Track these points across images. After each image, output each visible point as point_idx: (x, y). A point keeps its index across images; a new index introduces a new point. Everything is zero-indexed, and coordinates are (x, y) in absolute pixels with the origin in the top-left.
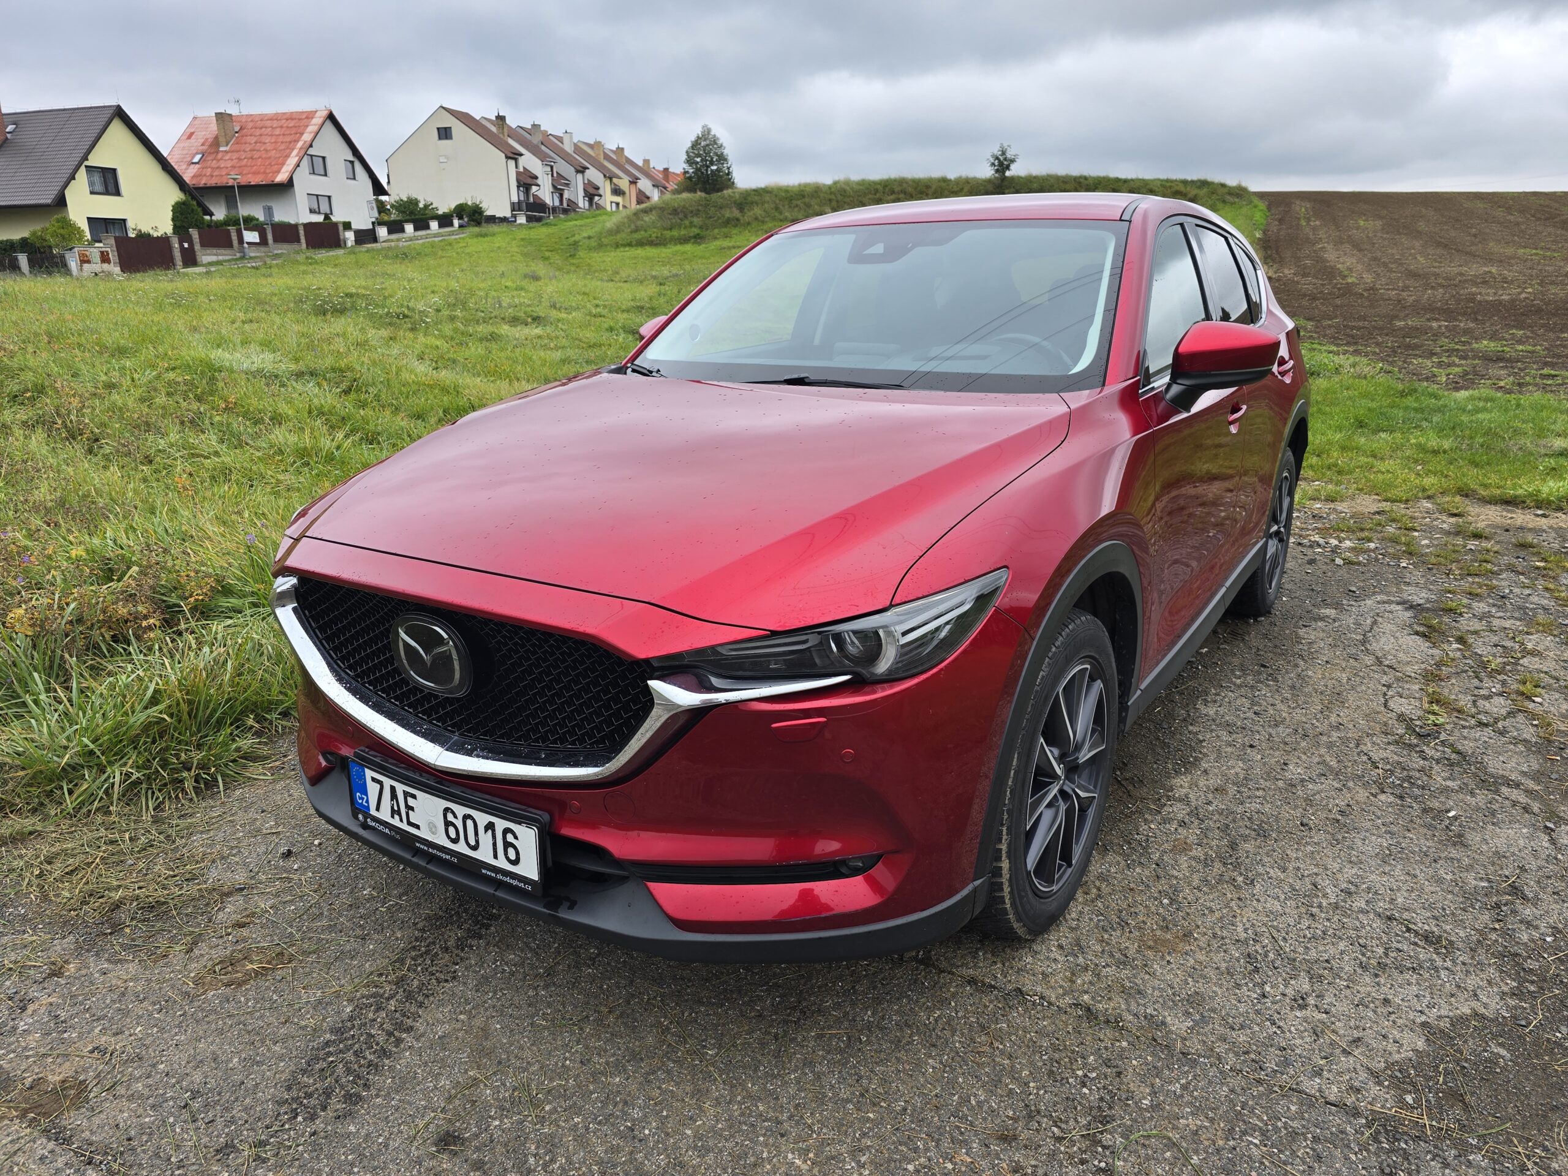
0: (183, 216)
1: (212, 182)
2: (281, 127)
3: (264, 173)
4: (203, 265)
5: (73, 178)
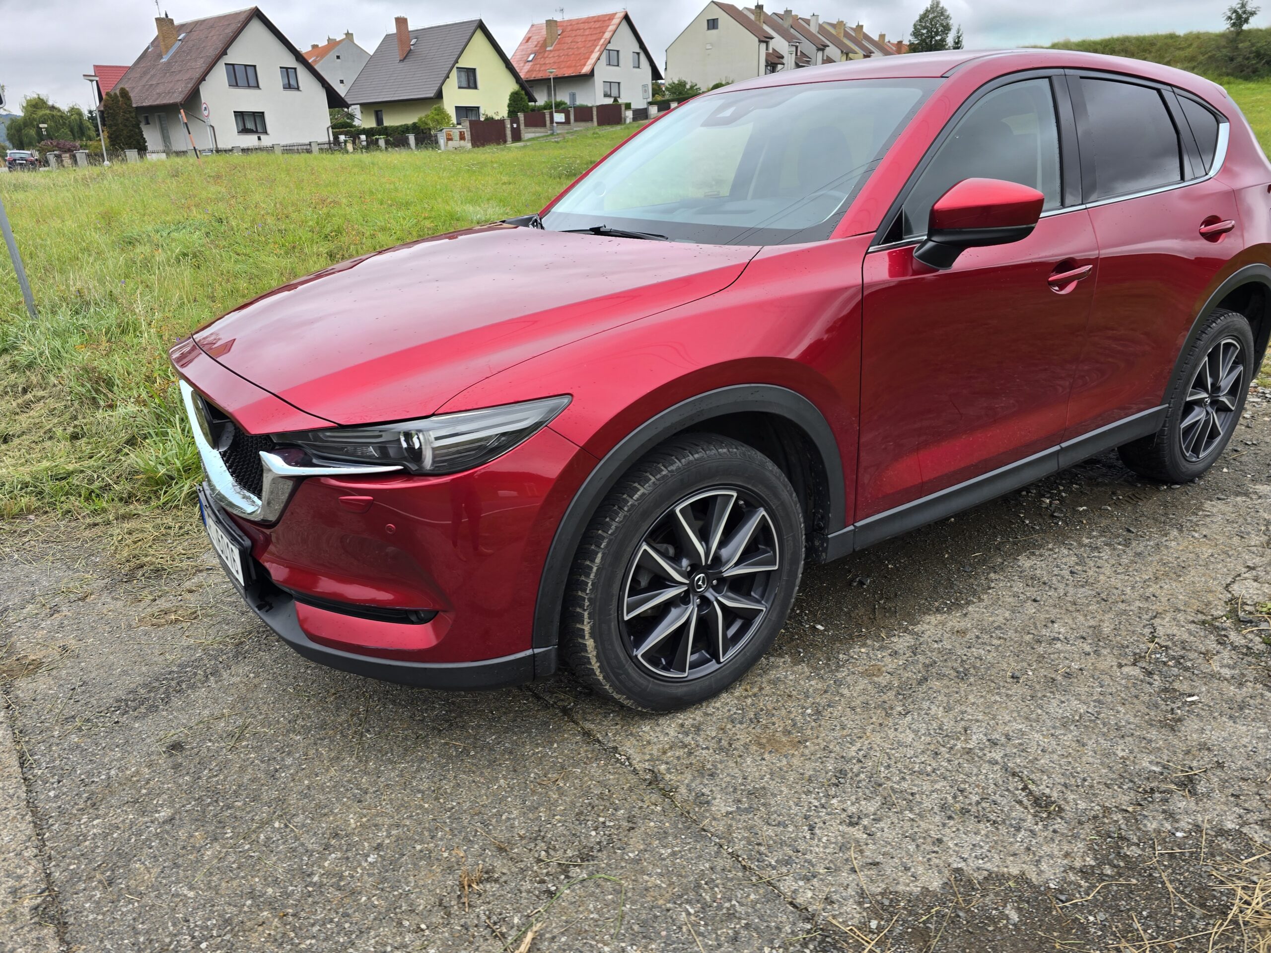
0: (517, 103)
1: (540, 76)
2: (590, 28)
3: (575, 66)
4: (525, 141)
5: (448, 77)
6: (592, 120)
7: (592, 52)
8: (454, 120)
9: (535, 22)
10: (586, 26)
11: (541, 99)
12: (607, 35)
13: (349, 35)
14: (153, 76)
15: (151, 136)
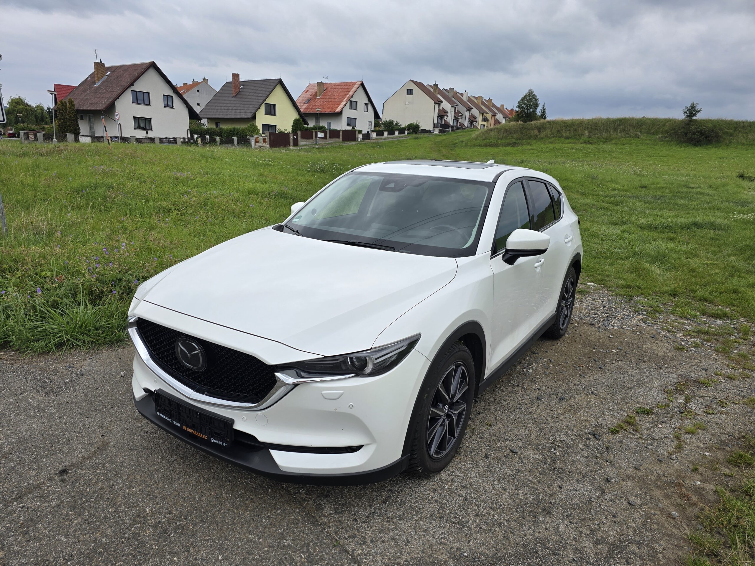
0: (296, 125)
1: (312, 111)
2: (342, 89)
3: (332, 108)
4: (300, 146)
5: (260, 108)
6: (339, 138)
7: (342, 101)
8: (261, 132)
9: (312, 83)
10: (340, 87)
11: (311, 124)
12: (351, 93)
13: (205, 79)
14: (88, 94)
15: (84, 127)
